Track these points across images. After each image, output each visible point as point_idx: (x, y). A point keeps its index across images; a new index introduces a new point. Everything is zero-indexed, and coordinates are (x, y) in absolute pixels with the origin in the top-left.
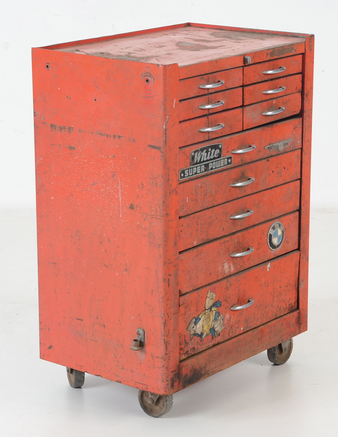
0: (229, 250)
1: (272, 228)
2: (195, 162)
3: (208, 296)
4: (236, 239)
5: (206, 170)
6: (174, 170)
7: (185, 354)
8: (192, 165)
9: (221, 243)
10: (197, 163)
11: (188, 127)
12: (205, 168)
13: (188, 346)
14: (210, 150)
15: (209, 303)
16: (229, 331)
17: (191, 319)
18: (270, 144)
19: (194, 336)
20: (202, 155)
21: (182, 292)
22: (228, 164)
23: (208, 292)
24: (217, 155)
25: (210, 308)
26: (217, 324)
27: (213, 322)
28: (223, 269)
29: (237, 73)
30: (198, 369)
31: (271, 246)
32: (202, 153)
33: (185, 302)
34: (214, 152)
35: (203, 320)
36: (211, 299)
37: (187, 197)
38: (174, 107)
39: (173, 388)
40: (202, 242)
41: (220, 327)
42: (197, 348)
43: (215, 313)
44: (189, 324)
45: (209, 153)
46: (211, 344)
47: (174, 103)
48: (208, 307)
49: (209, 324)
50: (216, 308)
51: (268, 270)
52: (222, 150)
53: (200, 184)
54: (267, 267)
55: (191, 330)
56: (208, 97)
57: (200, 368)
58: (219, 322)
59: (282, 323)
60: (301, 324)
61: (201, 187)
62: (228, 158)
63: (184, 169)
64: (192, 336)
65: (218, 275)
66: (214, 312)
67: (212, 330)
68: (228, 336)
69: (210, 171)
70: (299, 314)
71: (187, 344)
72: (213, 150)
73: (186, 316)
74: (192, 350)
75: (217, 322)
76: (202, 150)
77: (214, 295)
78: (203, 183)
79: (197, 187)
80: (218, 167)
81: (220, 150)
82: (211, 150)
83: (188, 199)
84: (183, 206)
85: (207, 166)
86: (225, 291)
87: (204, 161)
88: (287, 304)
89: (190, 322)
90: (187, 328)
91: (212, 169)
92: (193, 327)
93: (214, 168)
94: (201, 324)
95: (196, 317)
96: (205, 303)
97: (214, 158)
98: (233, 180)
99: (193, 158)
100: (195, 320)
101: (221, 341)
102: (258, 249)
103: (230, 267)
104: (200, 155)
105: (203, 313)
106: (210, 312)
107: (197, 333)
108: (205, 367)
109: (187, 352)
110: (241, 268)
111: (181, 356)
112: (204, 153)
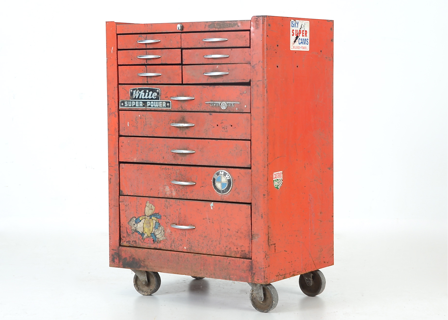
0: (170, 177)
1: (216, 174)
2: (134, 98)
3: (147, 205)
4: (178, 171)
5: (144, 106)
6: (113, 98)
7: (127, 242)
8: (131, 99)
9: (162, 169)
10: (135, 99)
11: (127, 70)
12: (143, 104)
13: (130, 237)
14: (147, 91)
15: (149, 212)
16: (171, 244)
17: (131, 217)
18: (212, 101)
19: (135, 231)
20: (140, 93)
21: (123, 193)
22: (167, 106)
23: (147, 202)
24: (154, 97)
25: (151, 216)
26: (157, 232)
27: (153, 229)
28: (164, 190)
29: (175, 37)
30: (137, 259)
31: (215, 189)
32: (140, 92)
33: (124, 201)
34: (152, 94)
35: (144, 223)
36: (150, 209)
37: (128, 122)
38: (112, 52)
39: (114, 263)
40: (141, 161)
41: (161, 236)
42: (138, 243)
43: (156, 222)
44: (130, 220)
45: (147, 94)
46: (153, 246)
47: (112, 50)
48: (147, 214)
49: (149, 229)
50: (156, 218)
51: (212, 208)
52: (160, 94)
53: (140, 116)
54: (210, 206)
55: (132, 226)
56: (146, 51)
57: (139, 259)
58: (160, 232)
59: (230, 263)
60: (254, 274)
61: (140, 118)
62: (167, 102)
63: (124, 100)
64: (133, 231)
65: (159, 193)
66: (154, 221)
67: (153, 234)
68: (170, 248)
69: (147, 108)
70: (251, 264)
71: (129, 236)
72: (151, 93)
73: (126, 212)
74: (134, 242)
75: (158, 231)
76: (140, 90)
77: (153, 207)
78: (143, 115)
79: (137, 118)
80: (156, 107)
81: (158, 94)
82: (149, 92)
83: (129, 123)
84: (124, 128)
85: (145, 103)
86: (164, 208)
87: (141, 99)
88: (239, 249)
89: (131, 219)
90: (128, 223)
91: (150, 106)
92: (134, 225)
93: (151, 106)
94: (141, 225)
95: (137, 218)
96: (144, 210)
97: (152, 99)
98: (173, 121)
99: (132, 94)
100: (136, 219)
101: (162, 248)
102: (203, 186)
103: (171, 191)
104: (138, 93)
105: (143, 217)
106: (150, 219)
107: (137, 230)
108: (144, 262)
109: (129, 242)
110: (183, 196)
111: (124, 242)
112: (142, 92)
